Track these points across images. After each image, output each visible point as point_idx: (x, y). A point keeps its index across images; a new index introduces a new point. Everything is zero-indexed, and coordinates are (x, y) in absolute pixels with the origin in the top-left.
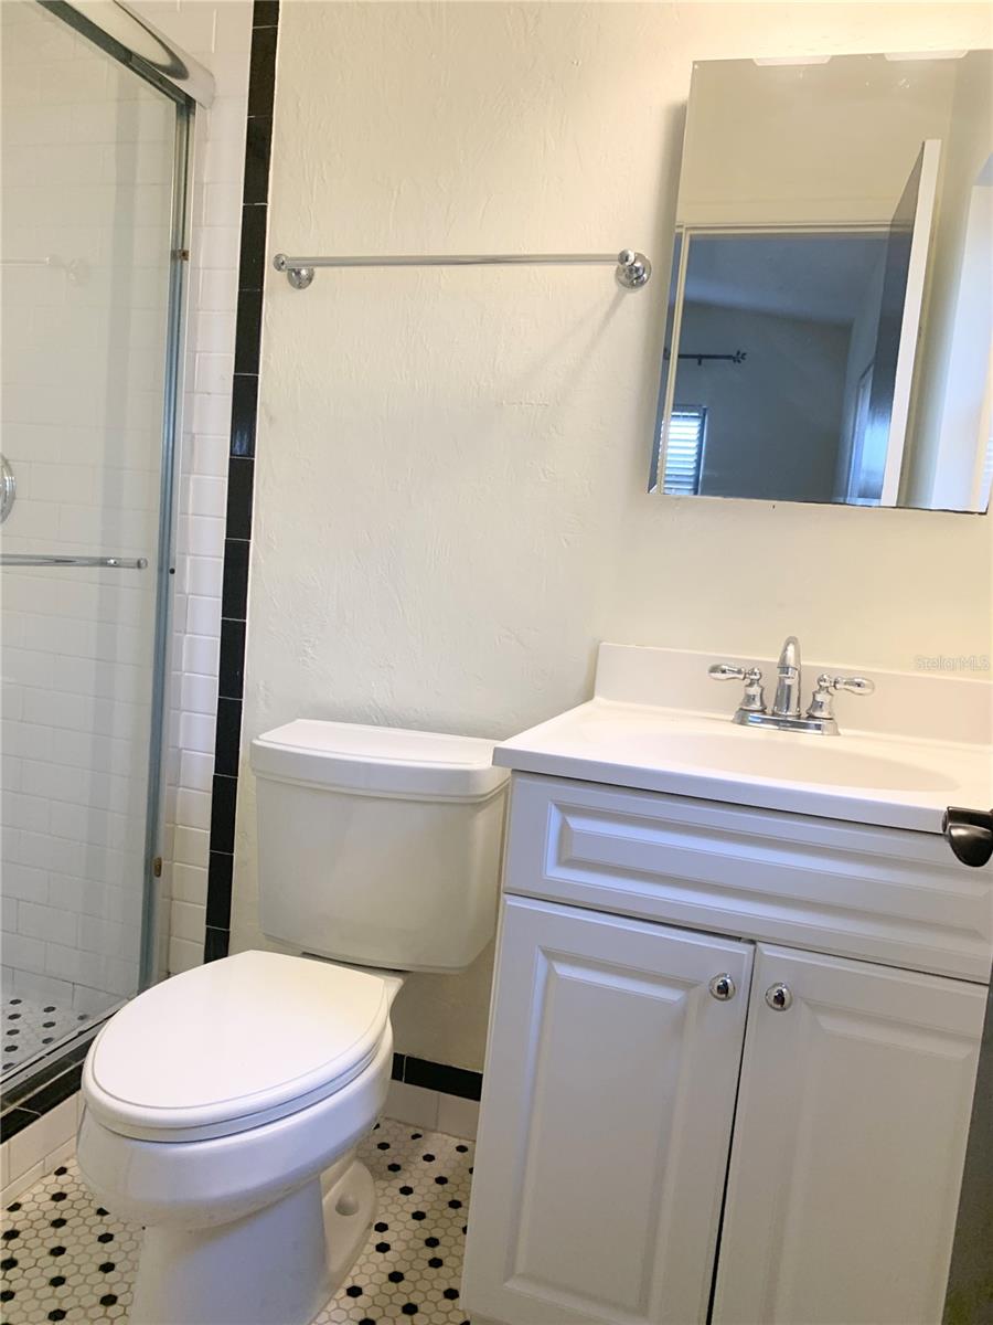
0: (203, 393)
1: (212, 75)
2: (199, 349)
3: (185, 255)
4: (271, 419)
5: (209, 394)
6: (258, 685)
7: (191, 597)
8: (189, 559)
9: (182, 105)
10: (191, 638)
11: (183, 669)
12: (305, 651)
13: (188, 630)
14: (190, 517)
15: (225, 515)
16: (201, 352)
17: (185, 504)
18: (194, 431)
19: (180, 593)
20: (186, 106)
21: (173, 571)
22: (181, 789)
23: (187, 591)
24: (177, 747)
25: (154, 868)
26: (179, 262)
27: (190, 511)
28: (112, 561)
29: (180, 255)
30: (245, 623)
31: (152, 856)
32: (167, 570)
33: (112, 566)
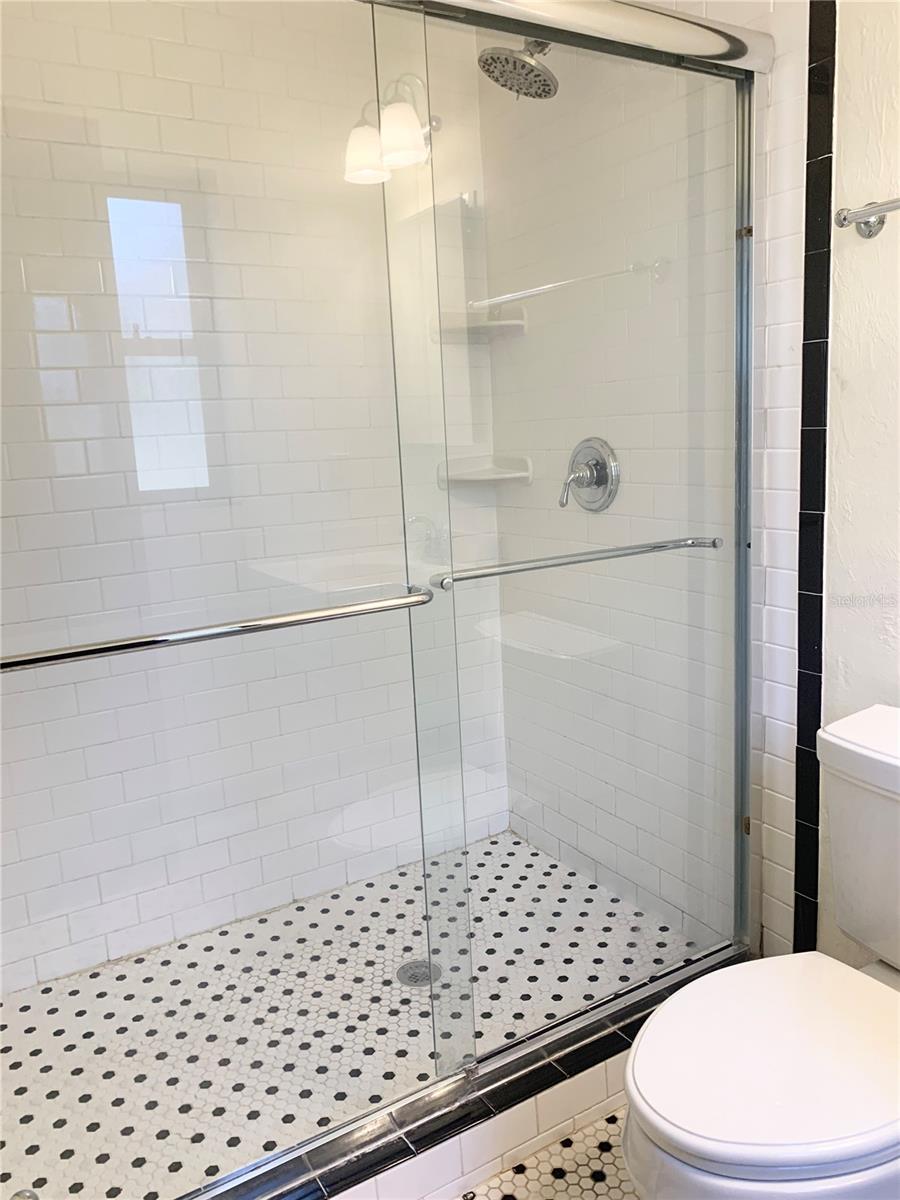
0: (773, 367)
1: (771, 36)
2: (767, 323)
3: (750, 231)
4: (842, 384)
5: (779, 366)
6: (837, 661)
7: (768, 569)
8: (765, 531)
9: (743, 80)
10: (769, 610)
11: (764, 640)
12: (886, 630)
13: (767, 602)
14: (765, 491)
15: (799, 488)
16: (770, 325)
17: (760, 480)
18: (766, 405)
19: (759, 565)
20: (745, 80)
21: (749, 546)
22: (766, 755)
23: (765, 564)
24: (760, 714)
25: (743, 826)
26: (745, 238)
27: (765, 486)
28: (690, 542)
29: (745, 232)
30: (821, 597)
31: (742, 816)
32: (743, 544)
33: (690, 546)
